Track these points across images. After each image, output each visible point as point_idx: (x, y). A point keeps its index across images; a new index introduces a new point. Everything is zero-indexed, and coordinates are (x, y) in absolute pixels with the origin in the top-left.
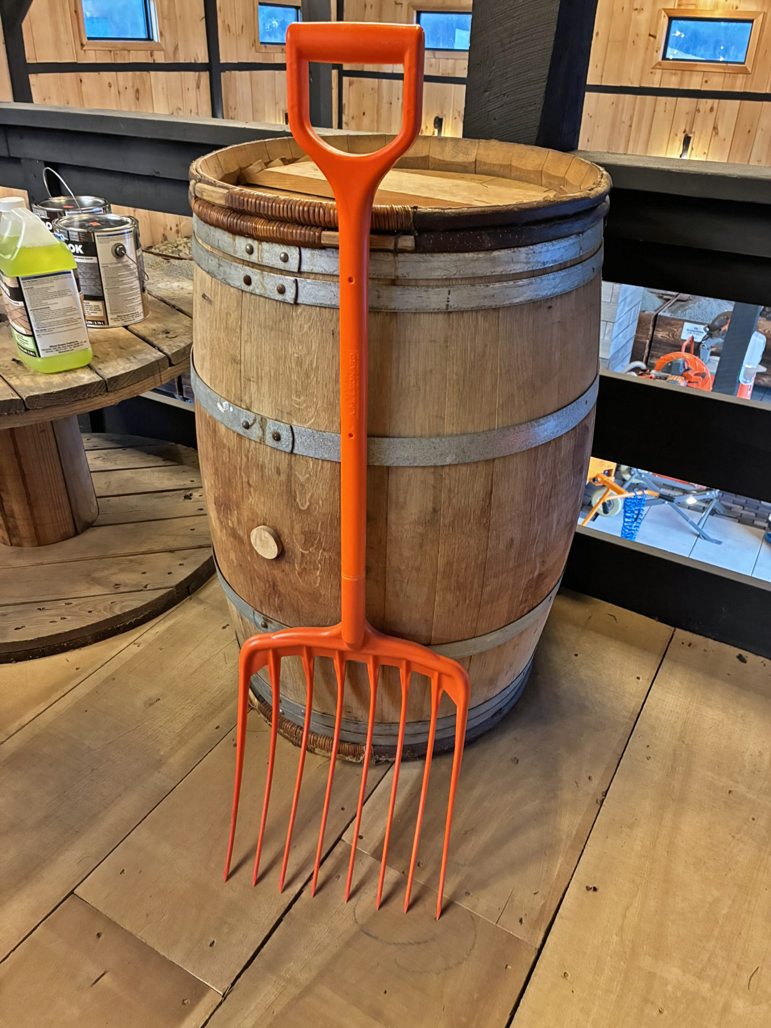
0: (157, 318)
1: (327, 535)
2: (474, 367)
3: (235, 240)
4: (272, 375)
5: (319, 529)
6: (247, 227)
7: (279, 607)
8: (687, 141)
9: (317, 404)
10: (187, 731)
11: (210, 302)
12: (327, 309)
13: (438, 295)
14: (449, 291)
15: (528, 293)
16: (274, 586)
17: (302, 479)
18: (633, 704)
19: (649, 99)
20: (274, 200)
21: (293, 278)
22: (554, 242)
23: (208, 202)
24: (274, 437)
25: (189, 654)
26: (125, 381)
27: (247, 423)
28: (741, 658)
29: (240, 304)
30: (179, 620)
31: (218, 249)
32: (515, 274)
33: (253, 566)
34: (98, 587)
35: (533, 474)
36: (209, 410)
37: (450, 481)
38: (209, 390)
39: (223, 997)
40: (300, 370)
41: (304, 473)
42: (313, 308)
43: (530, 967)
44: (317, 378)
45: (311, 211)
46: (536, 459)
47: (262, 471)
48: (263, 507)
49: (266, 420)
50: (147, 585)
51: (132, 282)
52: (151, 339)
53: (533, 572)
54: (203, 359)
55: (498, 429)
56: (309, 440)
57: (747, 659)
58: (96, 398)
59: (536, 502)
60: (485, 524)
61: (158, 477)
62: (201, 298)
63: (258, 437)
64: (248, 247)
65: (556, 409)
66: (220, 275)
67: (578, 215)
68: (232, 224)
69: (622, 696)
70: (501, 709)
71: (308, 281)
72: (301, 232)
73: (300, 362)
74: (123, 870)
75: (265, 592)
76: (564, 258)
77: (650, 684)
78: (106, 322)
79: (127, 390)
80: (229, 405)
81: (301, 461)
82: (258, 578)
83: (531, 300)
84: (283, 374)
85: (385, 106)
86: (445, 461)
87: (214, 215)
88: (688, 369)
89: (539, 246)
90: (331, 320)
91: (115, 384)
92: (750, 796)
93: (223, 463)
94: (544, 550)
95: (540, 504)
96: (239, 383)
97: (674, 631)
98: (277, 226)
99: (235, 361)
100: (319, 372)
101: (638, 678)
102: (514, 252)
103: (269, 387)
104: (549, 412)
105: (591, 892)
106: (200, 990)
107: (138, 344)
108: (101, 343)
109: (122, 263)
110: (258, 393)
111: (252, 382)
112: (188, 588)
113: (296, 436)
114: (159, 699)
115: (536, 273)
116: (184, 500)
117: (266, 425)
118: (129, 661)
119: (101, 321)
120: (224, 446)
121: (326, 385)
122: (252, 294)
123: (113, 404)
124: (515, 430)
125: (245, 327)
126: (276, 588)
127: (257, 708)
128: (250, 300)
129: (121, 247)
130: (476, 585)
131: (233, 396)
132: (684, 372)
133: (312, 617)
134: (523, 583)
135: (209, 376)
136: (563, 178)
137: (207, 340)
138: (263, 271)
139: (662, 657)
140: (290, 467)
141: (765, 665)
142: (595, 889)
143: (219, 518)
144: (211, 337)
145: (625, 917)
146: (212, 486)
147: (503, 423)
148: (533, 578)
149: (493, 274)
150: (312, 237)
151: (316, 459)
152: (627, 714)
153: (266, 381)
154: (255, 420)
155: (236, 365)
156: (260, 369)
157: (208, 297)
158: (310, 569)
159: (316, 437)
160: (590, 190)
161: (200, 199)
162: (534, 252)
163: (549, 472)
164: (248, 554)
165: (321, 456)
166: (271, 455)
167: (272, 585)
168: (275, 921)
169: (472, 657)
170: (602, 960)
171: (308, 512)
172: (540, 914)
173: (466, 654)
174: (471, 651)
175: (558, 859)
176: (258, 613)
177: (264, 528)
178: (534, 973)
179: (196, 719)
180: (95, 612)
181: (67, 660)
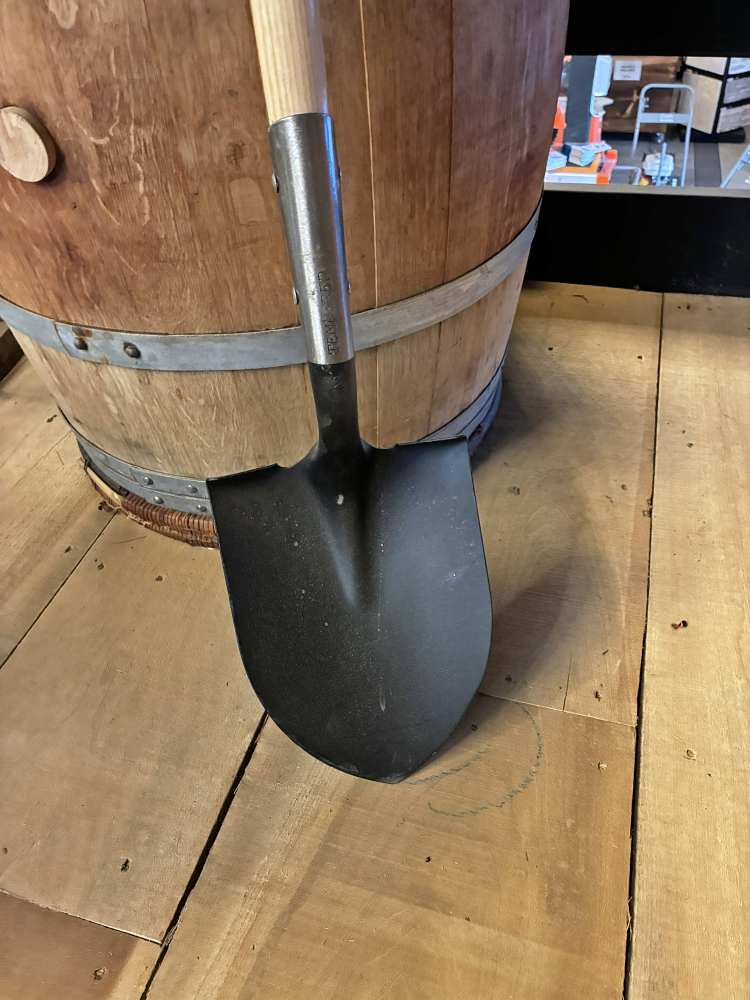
1: (133, 80)
5: (114, 69)
7: (93, 295)
16: (70, 250)
18: (646, 388)
33: (20, 222)
39: (162, 947)
43: (634, 756)
69: (627, 382)
75: (58, 272)
77: (657, 360)
82: (38, 246)
101: (640, 357)
105: (681, 630)
106: (119, 947)
126: (74, 256)
127: (121, 507)
133: (157, 297)
134: (510, 167)
139: (659, 328)
142: (685, 624)
145: (739, 650)
148: (521, 160)
152: (643, 401)
158: (124, 183)
167: (66, 249)
168: (222, 800)
169: (443, 324)
170: (732, 719)
171: (80, 31)
172: (621, 678)
173: (434, 319)
174: (441, 314)
175: (620, 600)
176: (63, 326)
177: (6, 113)
178: (642, 764)
179: (32, 546)
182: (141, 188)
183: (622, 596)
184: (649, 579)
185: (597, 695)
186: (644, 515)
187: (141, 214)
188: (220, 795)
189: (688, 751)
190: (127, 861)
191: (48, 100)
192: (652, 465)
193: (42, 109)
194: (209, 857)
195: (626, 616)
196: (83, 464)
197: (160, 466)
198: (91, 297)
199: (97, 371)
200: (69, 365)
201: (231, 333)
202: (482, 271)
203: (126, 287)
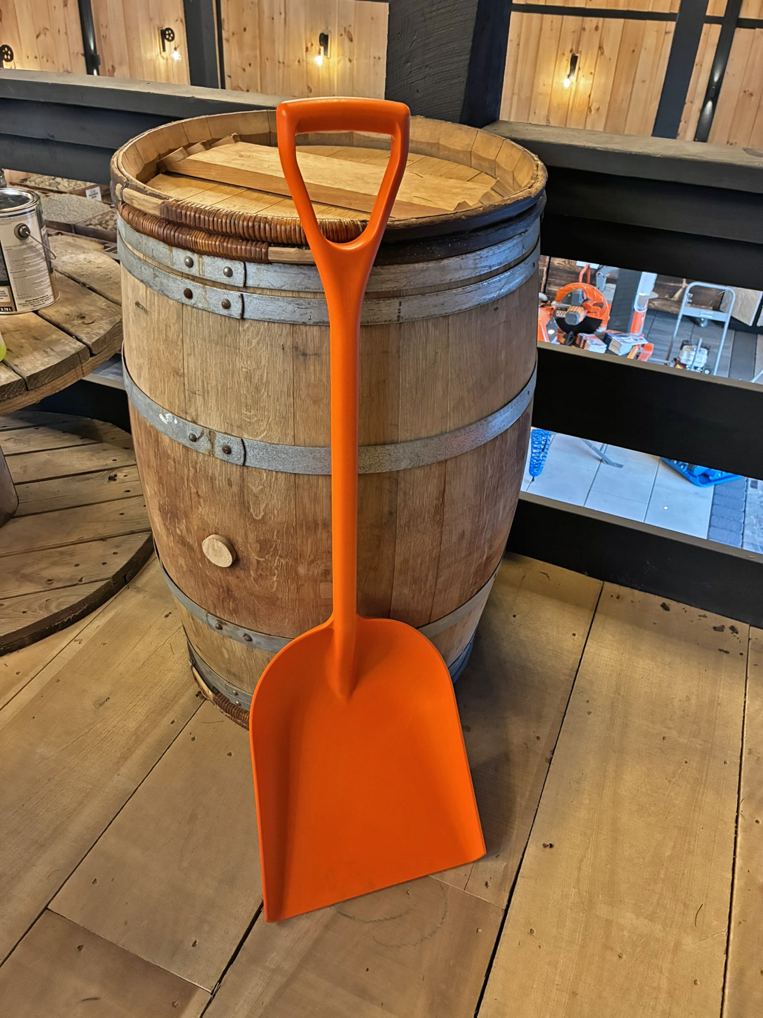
0: (67, 300)
1: (283, 543)
2: (426, 374)
3: (171, 251)
4: (220, 389)
5: (275, 537)
6: (186, 240)
7: (234, 610)
8: (574, 61)
9: (269, 418)
10: (142, 729)
11: (146, 311)
12: (276, 324)
13: (389, 306)
14: (400, 303)
15: (476, 298)
16: (229, 590)
17: (255, 490)
18: (571, 661)
19: (536, 16)
20: (215, 213)
21: (239, 293)
22: (500, 245)
23: (140, 211)
24: (224, 451)
25: (134, 647)
26: (45, 377)
27: (194, 436)
28: (665, 607)
29: (180, 317)
30: (119, 611)
31: (153, 258)
32: (463, 280)
34: (29, 584)
35: (482, 469)
36: (150, 420)
37: (405, 485)
38: (148, 400)
39: (212, 994)
40: (249, 385)
41: (257, 484)
42: (261, 322)
43: (499, 927)
44: (267, 392)
45: (257, 227)
46: (484, 455)
47: (212, 483)
48: (214, 517)
49: (215, 433)
50: (82, 578)
51: (39, 264)
52: (67, 326)
53: (481, 557)
54: (140, 368)
55: (449, 432)
56: (261, 453)
57: (671, 608)
58: (15, 399)
59: (485, 494)
60: (438, 521)
61: (77, 458)
62: (134, 305)
63: (206, 450)
64: (187, 260)
65: (503, 404)
66: (156, 286)
67: (521, 216)
68: (169, 236)
69: (561, 654)
71: (255, 296)
72: (246, 249)
73: (249, 376)
74: (95, 880)
75: (218, 596)
76: (509, 259)
77: (585, 639)
78: (13, 308)
79: (49, 387)
80: (173, 417)
81: (254, 473)
82: (211, 584)
83: (478, 305)
84: (231, 388)
85: (266, 21)
86: (400, 467)
87: (148, 225)
88: (587, 300)
89: (485, 250)
90: (281, 335)
91: (35, 381)
92: (683, 740)
93: (168, 473)
94: (491, 536)
95: (489, 496)
96: (183, 396)
97: (603, 584)
98: (220, 241)
99: (178, 374)
100: (270, 386)
101: (574, 635)
102: (462, 259)
103: (217, 400)
104: (496, 409)
105: (548, 849)
106: (188, 990)
107: (52, 334)
108: (12, 333)
109: (26, 244)
110: (204, 406)
111: (197, 396)
112: (125, 577)
113: (248, 450)
114: (109, 698)
115: (483, 278)
116: (108, 482)
117: (214, 438)
118: (72, 660)
119: (8, 308)
120: (169, 457)
121: (278, 399)
122: (193, 307)
123: (34, 402)
124: (465, 430)
125: (187, 340)
126: (230, 593)
127: (212, 699)
128: (192, 314)
129: (24, 227)
130: (430, 577)
131: (177, 408)
132: (583, 302)
133: (269, 619)
134: (473, 569)
135: (148, 386)
136: (494, 161)
137: (144, 350)
138: (205, 284)
139: (593, 612)
140: (243, 479)
141: (686, 612)
142: (551, 846)
143: (164, 524)
144: (148, 348)
145: (580, 869)
146: (155, 493)
147: (454, 425)
148: (481, 562)
149: (443, 282)
150: (259, 254)
151: (269, 470)
152: (567, 672)
153: (213, 394)
154: (202, 434)
155: (178, 377)
156: (205, 383)
157: (143, 307)
158: (266, 575)
159: (269, 450)
160: (530, 188)
161: (129, 205)
162: (481, 257)
163: (496, 465)
164: (199, 560)
165: (275, 468)
166: (221, 467)
167: (227, 590)
168: (254, 913)
170: (563, 914)
171: (263, 521)
172: (503, 876)
175: (516, 821)
176: (212, 616)
177: (217, 538)
178: (503, 933)
179: (150, 716)
180: (29, 612)
181: (5, 665)
182: (275, 579)
183: (517, 819)
184: (537, 809)
185: (486, 884)
186: (546, 761)
187: (272, 587)
188: (253, 910)
189: (531, 929)
190: (196, 942)
191: (239, 540)
192: (561, 724)
193: (235, 541)
194: (242, 947)
195: (517, 833)
196: (191, 664)
197: (245, 687)
202: (454, 614)
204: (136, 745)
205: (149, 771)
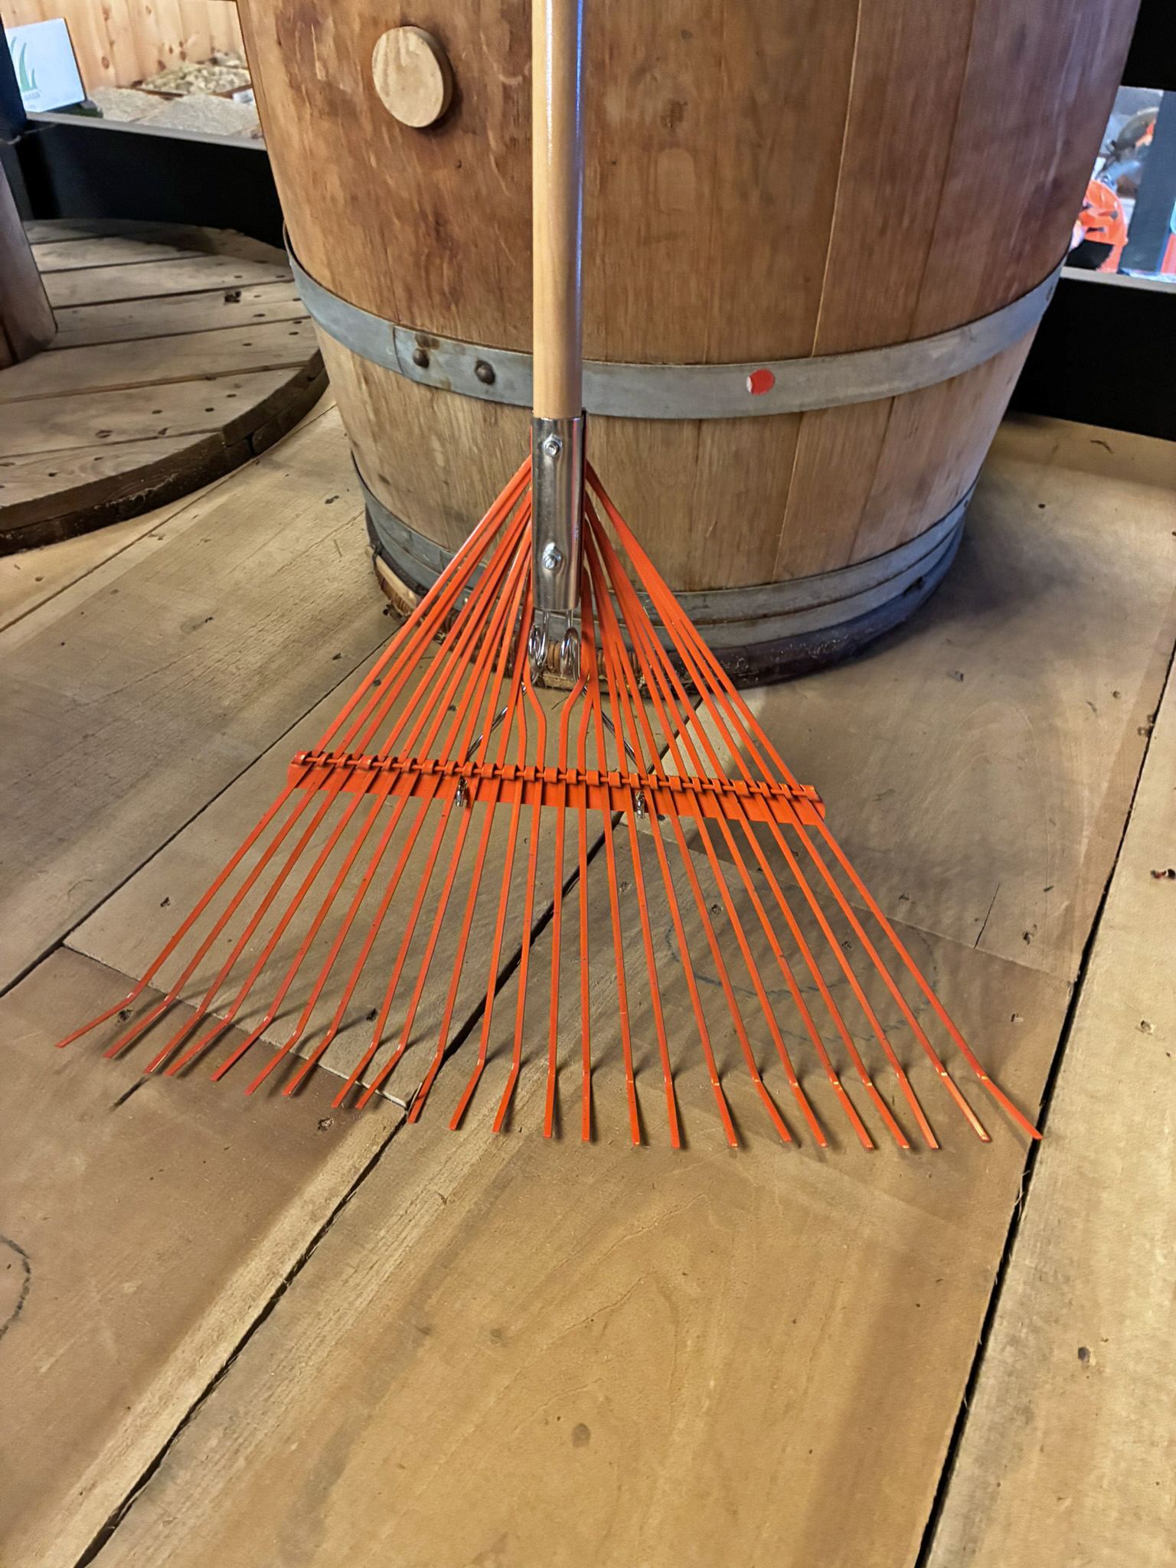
7: (453, 291)
10: (274, 666)
16: (439, 225)
30: (238, 496)
33: (385, 183)
34: (64, 436)
39: (406, 1109)
43: (1064, 1015)
50: (165, 430)
61: (170, 274)
69: (1151, 563)
70: (920, 580)
74: (167, 900)
75: (416, 254)
101: (1175, 534)
105: (1165, 879)
112: (249, 438)
114: (211, 619)
116: (224, 304)
118: (143, 563)
126: (442, 234)
134: (1026, 191)
142: (1172, 875)
148: (1043, 185)
167: (434, 223)
169: (896, 401)
172: (1065, 923)
173: (884, 389)
174: (896, 384)
175: (1082, 831)
176: (404, 331)
177: (405, 32)
178: (1074, 1026)
179: (291, 646)
180: (63, 475)
181: (16, 566)
183: (1085, 827)
184: (1129, 813)
185: (1026, 937)
186: (1140, 733)
189: (1143, 1023)
190: (374, 1012)
192: (1165, 674)
193: (448, 34)
195: (1087, 851)
196: (372, 551)
198: (450, 293)
199: (432, 400)
200: (396, 390)
201: (616, 362)
202: (963, 334)
203: (499, 281)
204: (260, 690)
205: (286, 730)
